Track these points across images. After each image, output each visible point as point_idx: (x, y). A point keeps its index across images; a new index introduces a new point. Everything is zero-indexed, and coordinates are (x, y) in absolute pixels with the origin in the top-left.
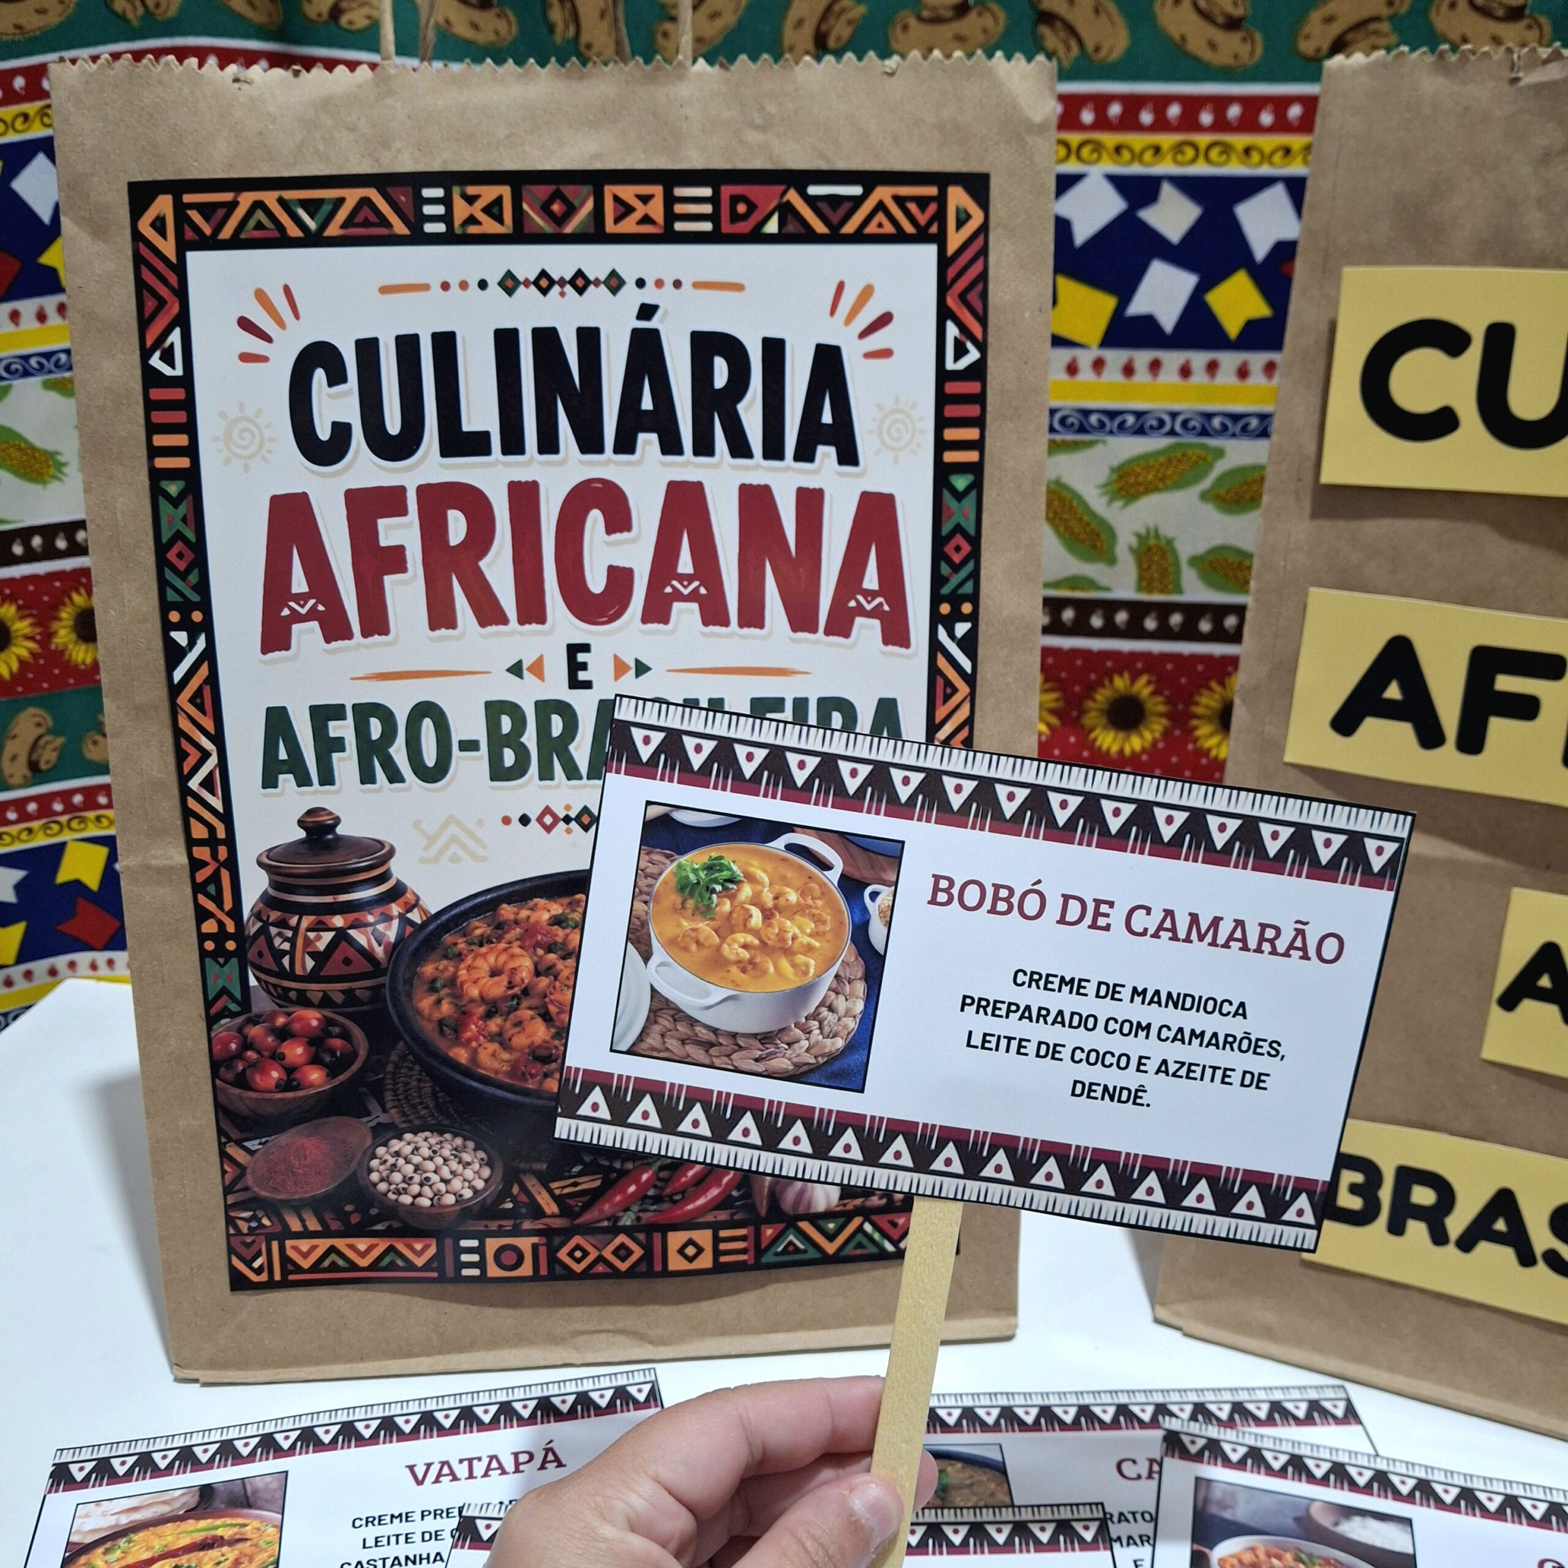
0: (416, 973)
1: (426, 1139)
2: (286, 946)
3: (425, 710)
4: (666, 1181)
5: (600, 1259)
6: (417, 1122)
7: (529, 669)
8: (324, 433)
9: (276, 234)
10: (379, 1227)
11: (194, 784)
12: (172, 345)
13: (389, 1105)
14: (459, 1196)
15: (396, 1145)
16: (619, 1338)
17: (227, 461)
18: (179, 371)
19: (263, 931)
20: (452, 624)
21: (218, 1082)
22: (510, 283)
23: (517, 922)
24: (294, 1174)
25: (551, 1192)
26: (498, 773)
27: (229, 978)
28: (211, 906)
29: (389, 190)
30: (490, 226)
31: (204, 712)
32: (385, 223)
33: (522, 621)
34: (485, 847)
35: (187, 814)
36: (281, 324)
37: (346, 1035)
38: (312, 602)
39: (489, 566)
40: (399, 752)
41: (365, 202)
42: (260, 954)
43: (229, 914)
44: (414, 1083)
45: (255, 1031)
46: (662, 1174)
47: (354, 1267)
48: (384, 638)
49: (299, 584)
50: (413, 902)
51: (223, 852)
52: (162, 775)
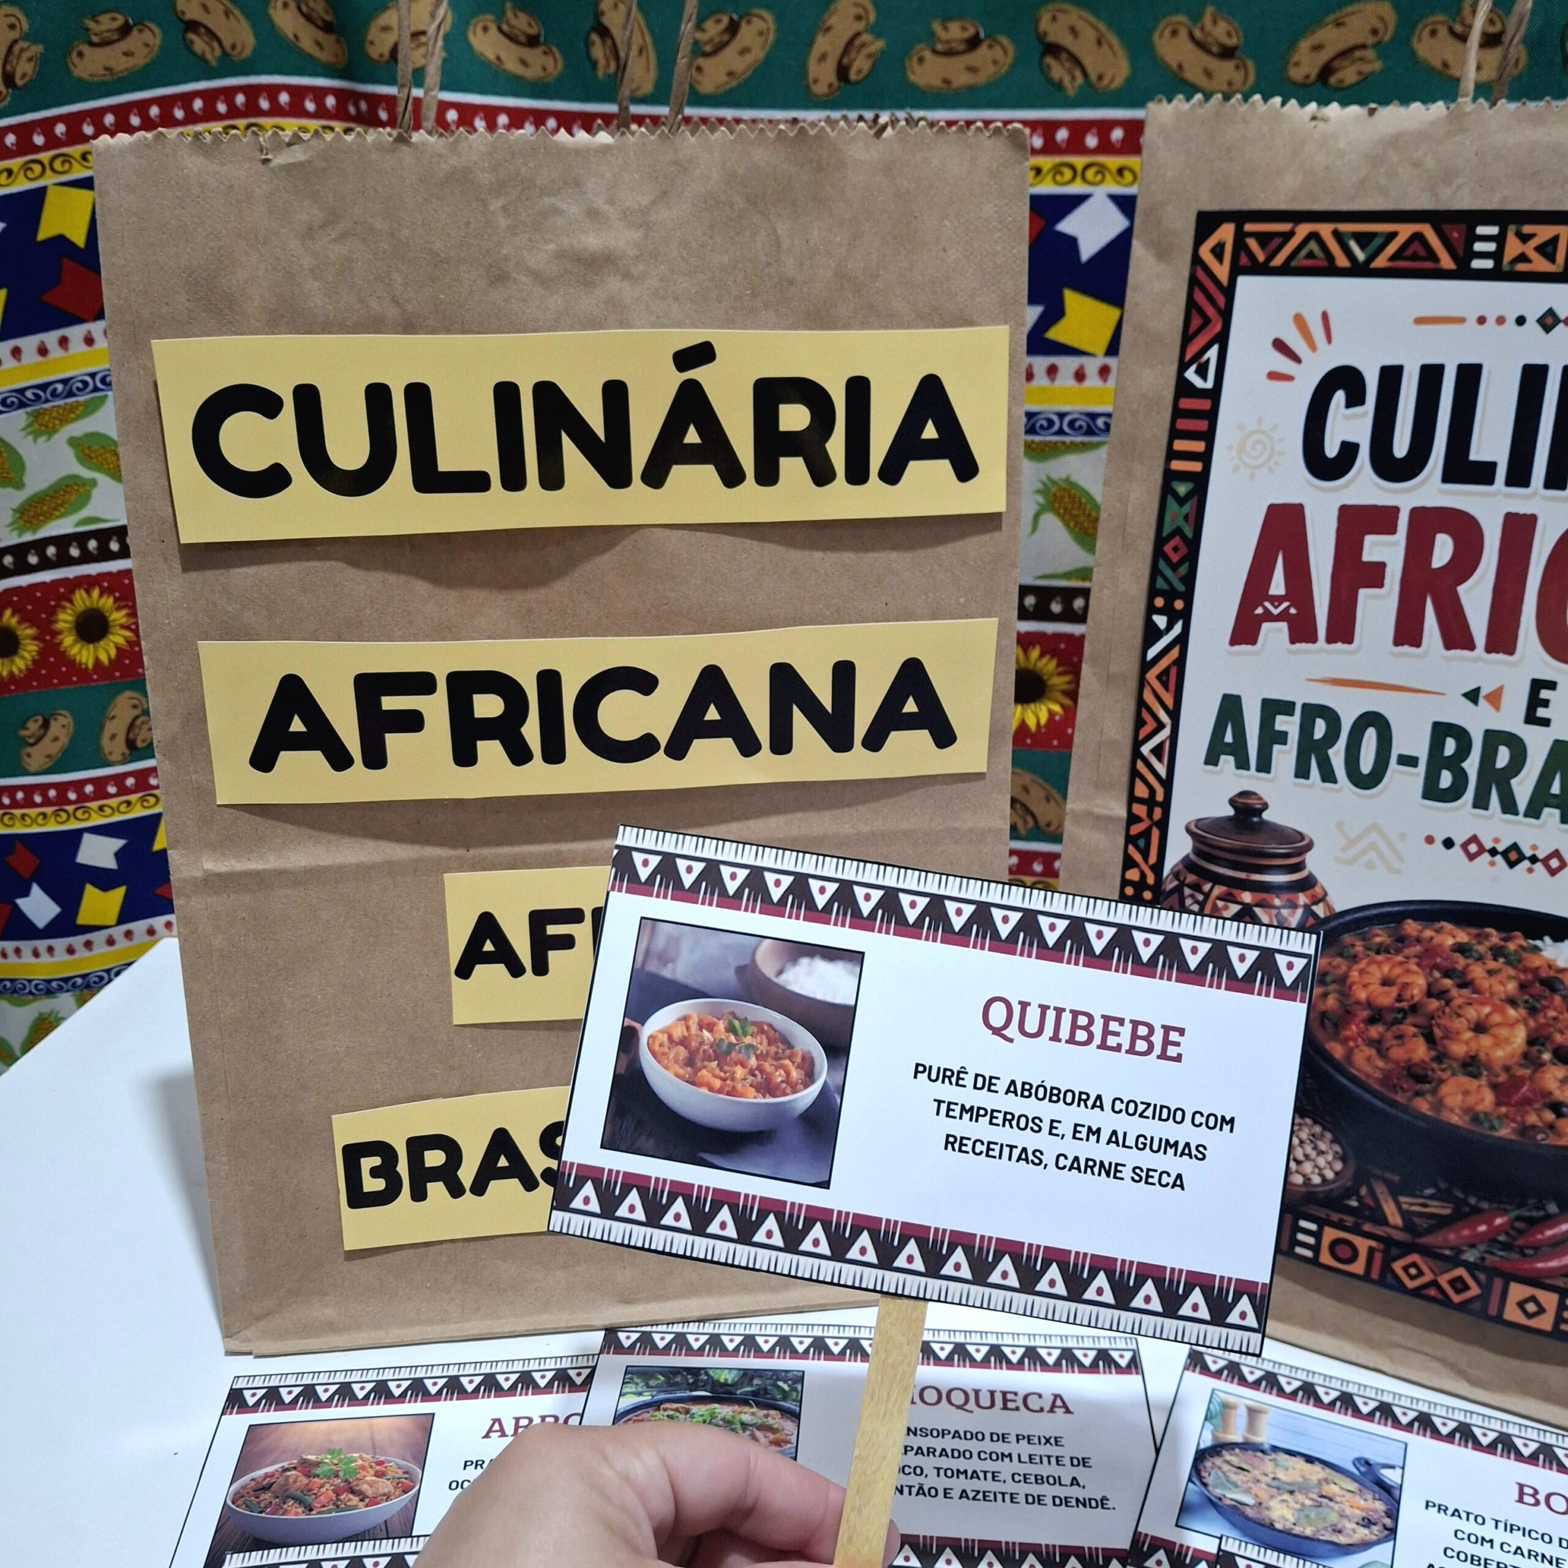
2: (1196, 908)
3: (1372, 720)
4: (1521, 1232)
5: (1434, 1283)
7: (1488, 697)
8: (1331, 450)
9: (1325, 264)
11: (1145, 749)
12: (1208, 360)
14: (1307, 1179)
16: (1436, 1365)
17: (1236, 469)
18: (1209, 384)
19: (1178, 890)
20: (1416, 642)
22: (1549, 321)
23: (1418, 940)
25: (1398, 1205)
26: (1432, 792)
28: (1137, 857)
30: (1540, 264)
31: (1167, 688)
32: (1433, 256)
33: (1489, 649)
34: (1402, 860)
35: (1134, 774)
36: (1313, 347)
38: (1285, 604)
39: (1467, 592)
40: (1337, 755)
41: (1418, 237)
43: (1152, 868)
46: (1518, 1224)
48: (1346, 646)
49: (1277, 587)
50: (1320, 896)
51: (1158, 813)
52: (1118, 737)
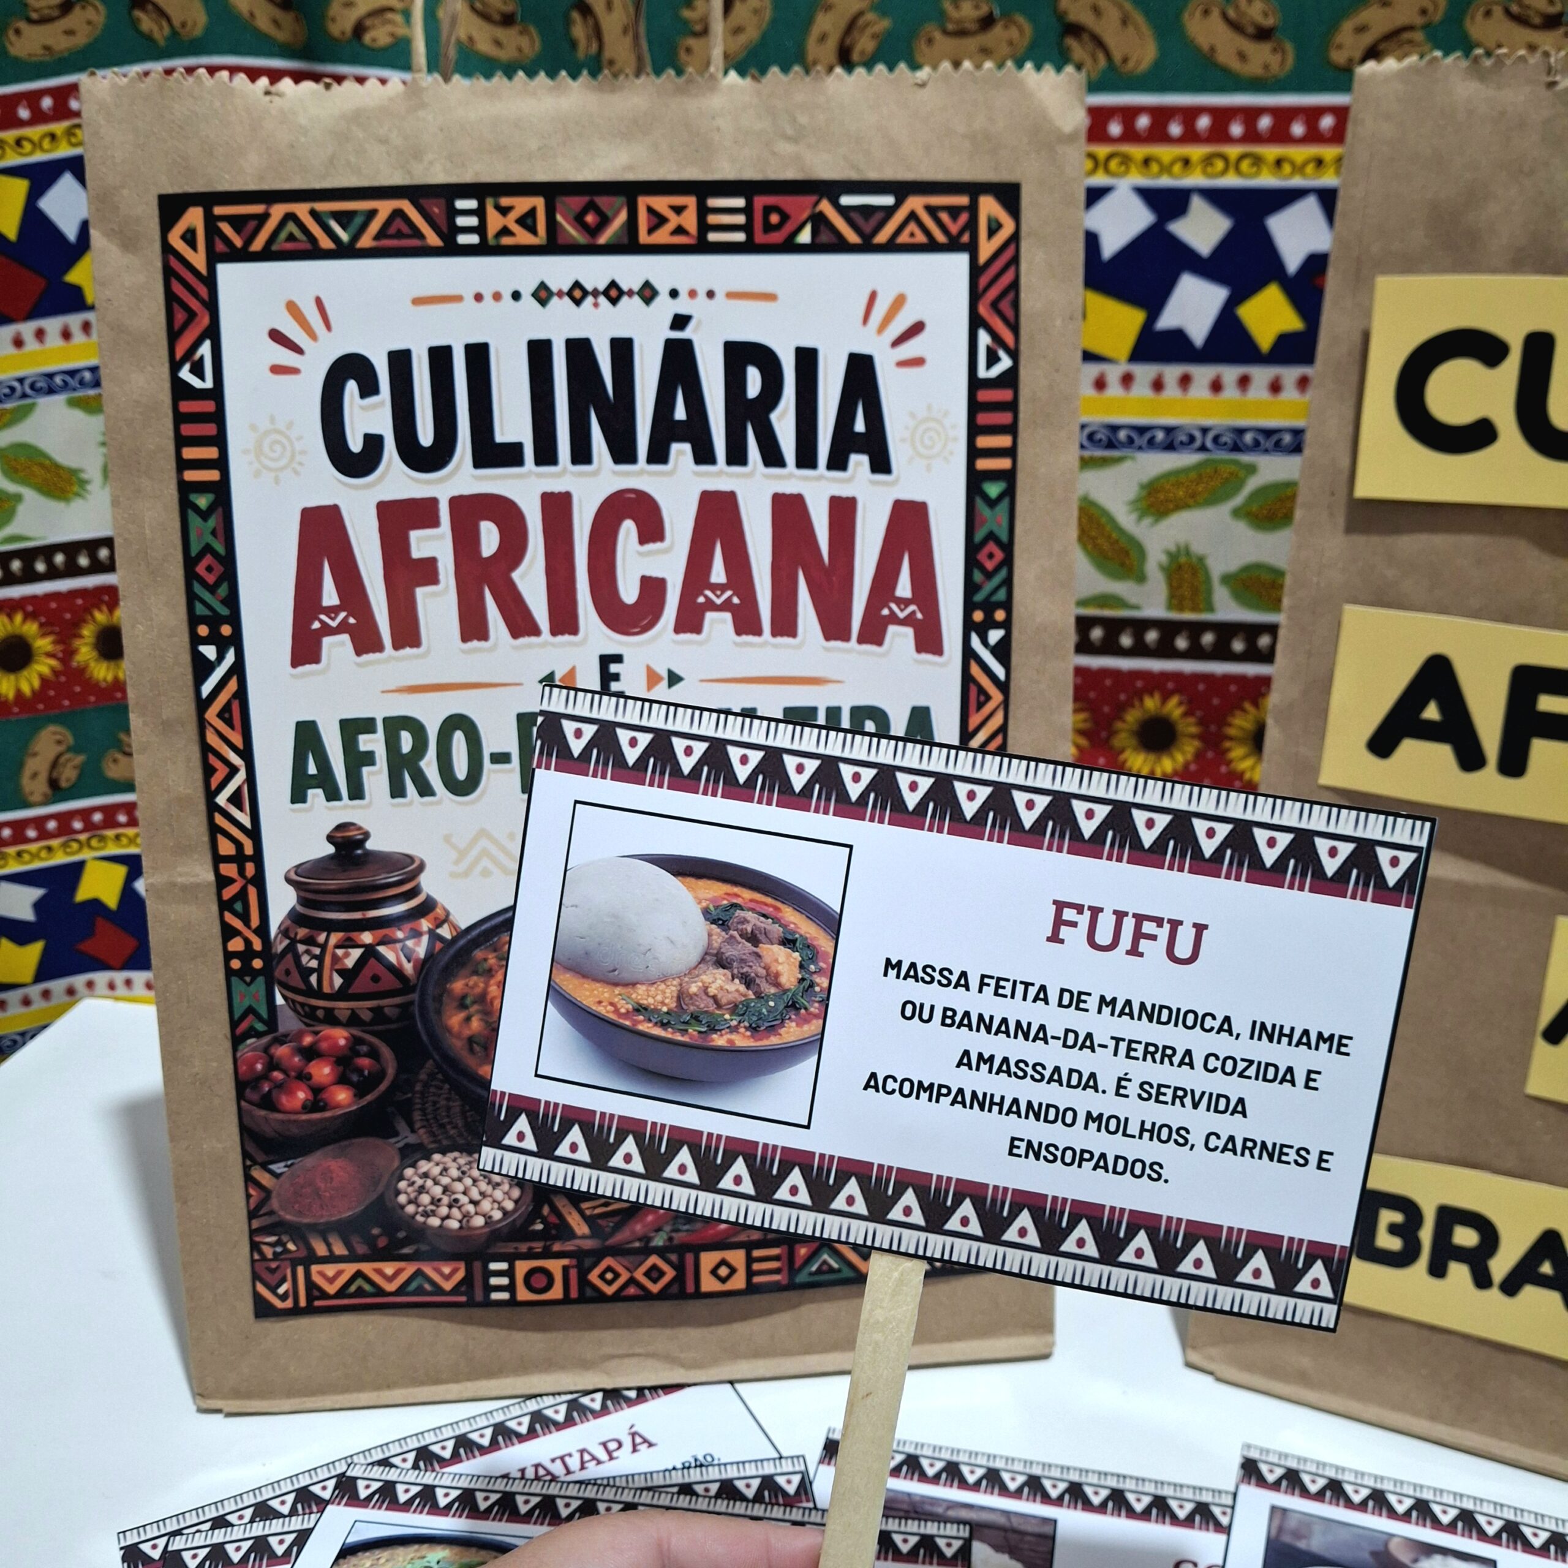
0: (445, 990)
1: (455, 1160)
2: (314, 964)
3: (457, 722)
5: (632, 1281)
6: (445, 1142)
7: (561, 680)
8: (356, 444)
9: (308, 246)
10: (406, 1251)
11: (221, 800)
12: (202, 358)
13: (418, 1125)
14: (488, 1218)
15: (424, 1166)
16: (650, 1362)
17: (257, 474)
18: (209, 384)
19: (291, 949)
20: (484, 636)
21: (243, 1103)
22: (543, 294)
24: (320, 1197)
25: (581, 1212)
26: (529, 786)
27: (256, 997)
28: (237, 923)
29: (422, 201)
30: (524, 237)
31: (232, 727)
32: (418, 234)
33: (554, 632)
35: (214, 830)
36: (313, 336)
37: (374, 1054)
38: (343, 615)
39: (522, 577)
40: (429, 765)
41: (398, 213)
42: (288, 972)
43: (256, 931)
44: (443, 1103)
45: (281, 1051)
47: (380, 1292)
48: (414, 651)
49: (330, 597)
50: (443, 917)
52: (189, 791)
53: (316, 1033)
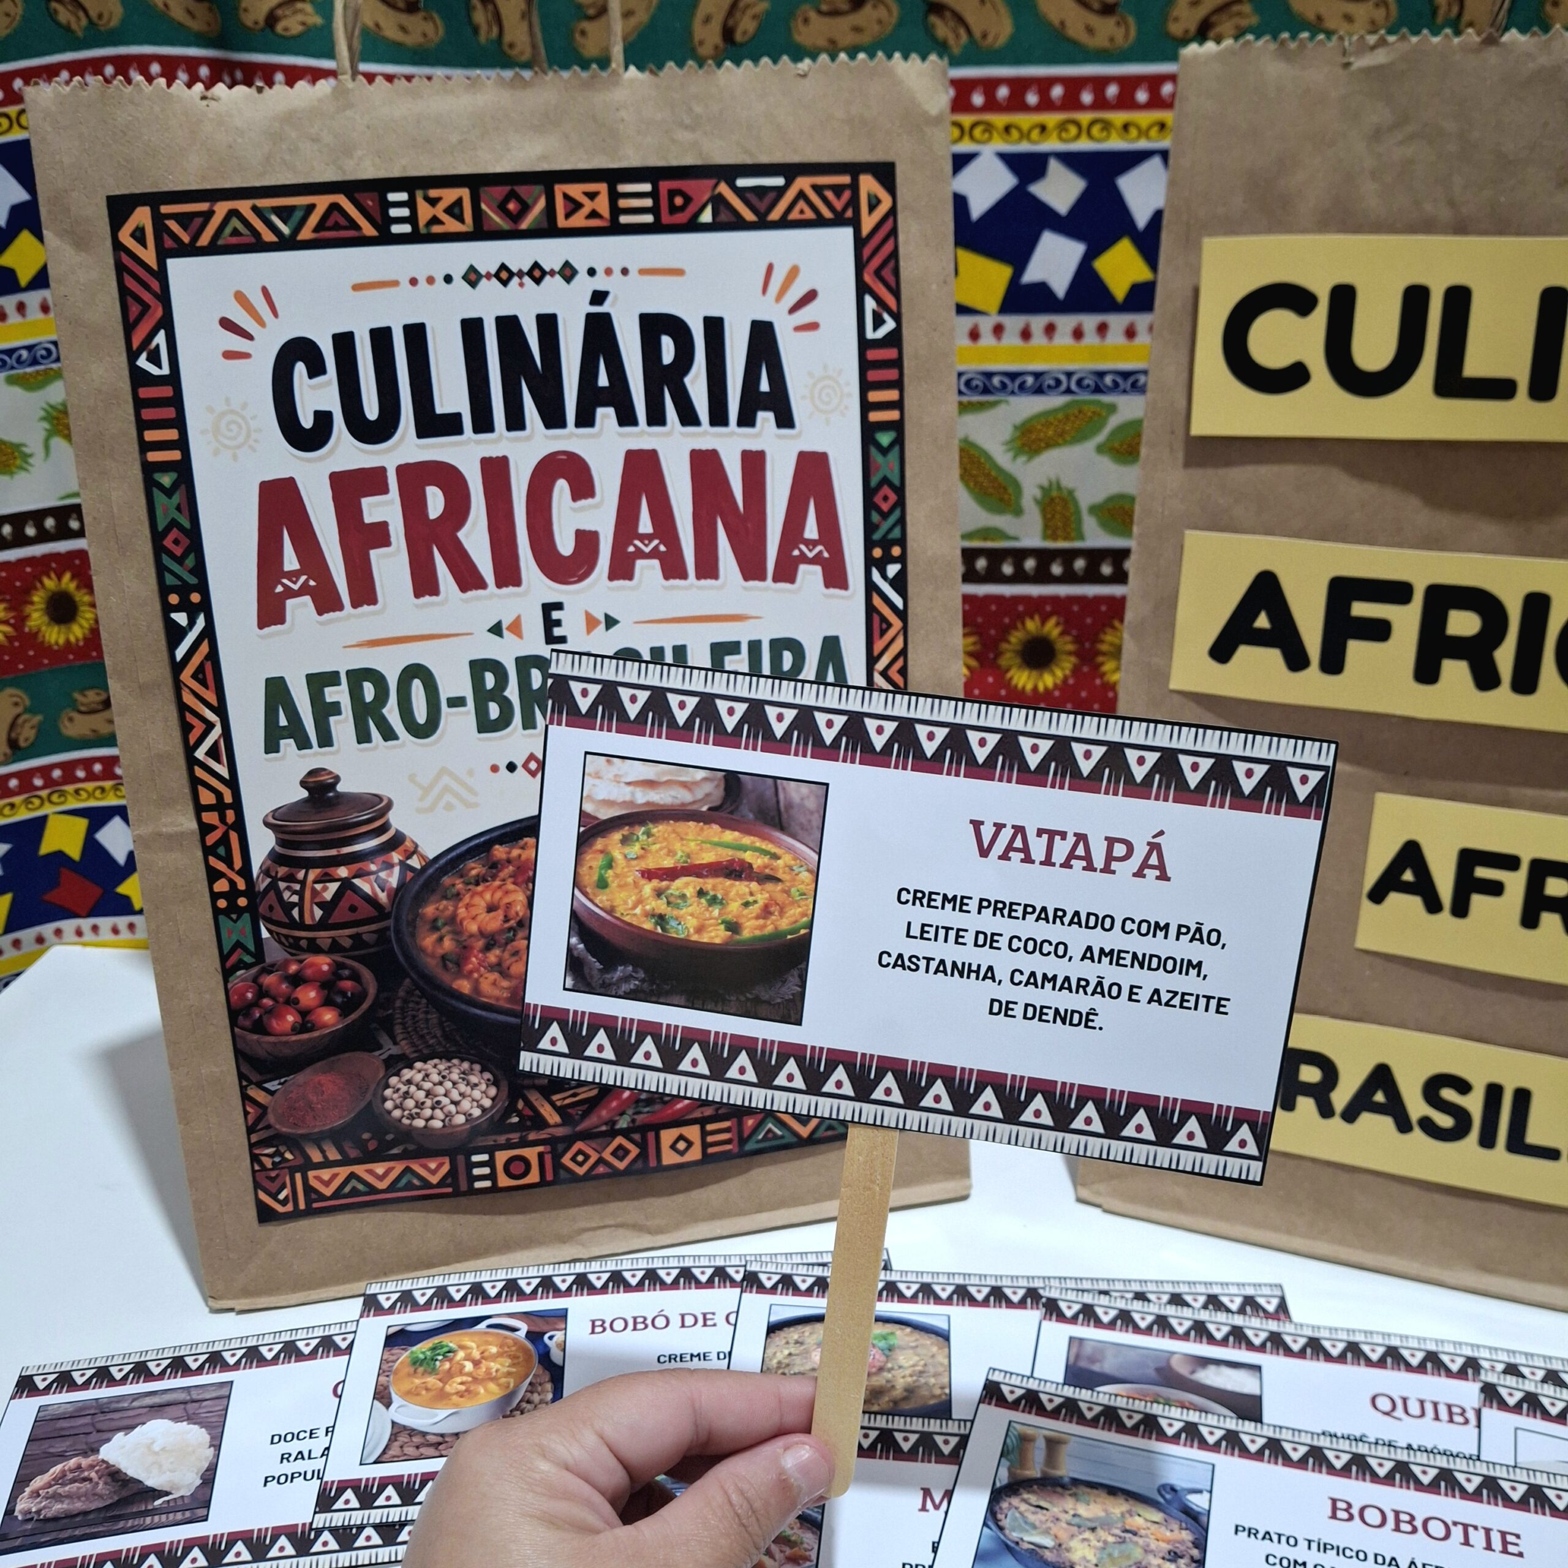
0: (417, 915)
1: (435, 1066)
2: (295, 899)
3: (414, 672)
5: (601, 1161)
6: (425, 1051)
7: (509, 629)
8: (307, 421)
9: (253, 240)
10: (395, 1151)
11: (200, 754)
12: (158, 346)
13: (399, 1037)
14: (468, 1116)
15: (407, 1074)
16: (621, 1231)
17: (216, 453)
18: (166, 370)
19: (273, 886)
20: (434, 590)
21: (237, 1030)
22: (473, 277)
23: (509, 861)
24: (312, 1109)
25: (553, 1104)
26: (485, 725)
27: (242, 932)
28: (221, 866)
29: (356, 195)
30: (452, 225)
31: (207, 687)
32: (355, 226)
33: (499, 584)
34: (475, 794)
35: (195, 783)
36: (261, 323)
37: (355, 977)
38: (303, 578)
39: (467, 536)
40: (391, 712)
41: (334, 207)
42: (271, 908)
43: (239, 873)
44: (421, 1016)
45: (269, 980)
47: (373, 1190)
48: (372, 607)
49: (291, 563)
50: (412, 849)
51: (230, 816)
52: (168, 749)
53: (301, 961)
